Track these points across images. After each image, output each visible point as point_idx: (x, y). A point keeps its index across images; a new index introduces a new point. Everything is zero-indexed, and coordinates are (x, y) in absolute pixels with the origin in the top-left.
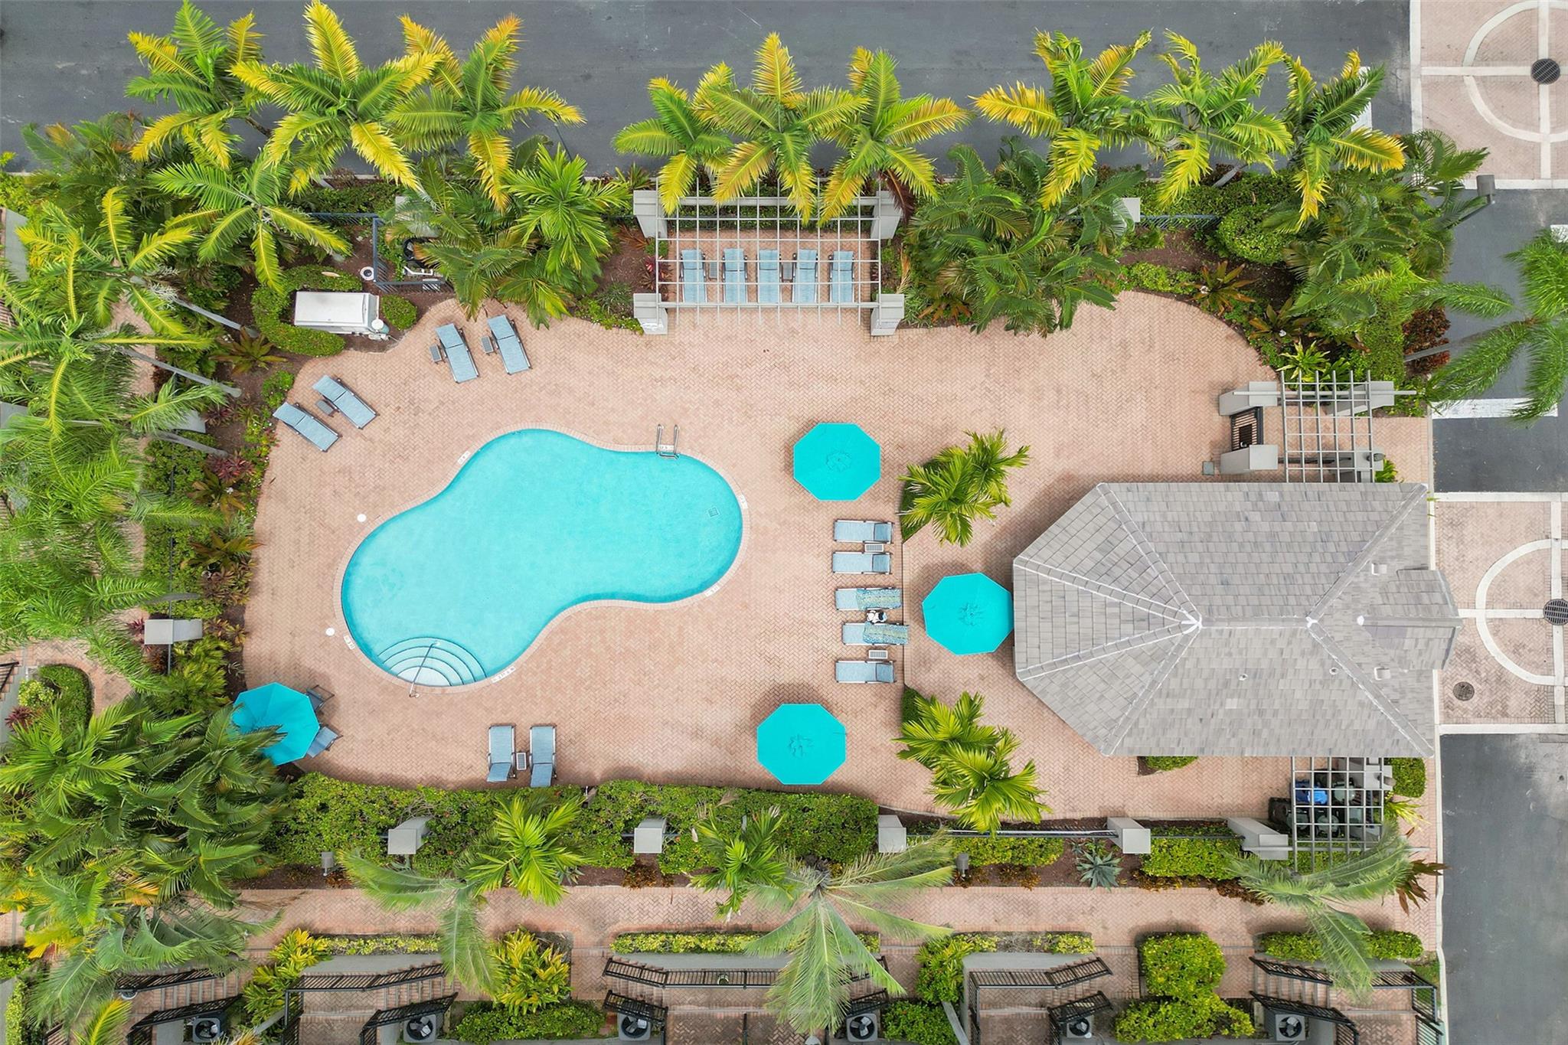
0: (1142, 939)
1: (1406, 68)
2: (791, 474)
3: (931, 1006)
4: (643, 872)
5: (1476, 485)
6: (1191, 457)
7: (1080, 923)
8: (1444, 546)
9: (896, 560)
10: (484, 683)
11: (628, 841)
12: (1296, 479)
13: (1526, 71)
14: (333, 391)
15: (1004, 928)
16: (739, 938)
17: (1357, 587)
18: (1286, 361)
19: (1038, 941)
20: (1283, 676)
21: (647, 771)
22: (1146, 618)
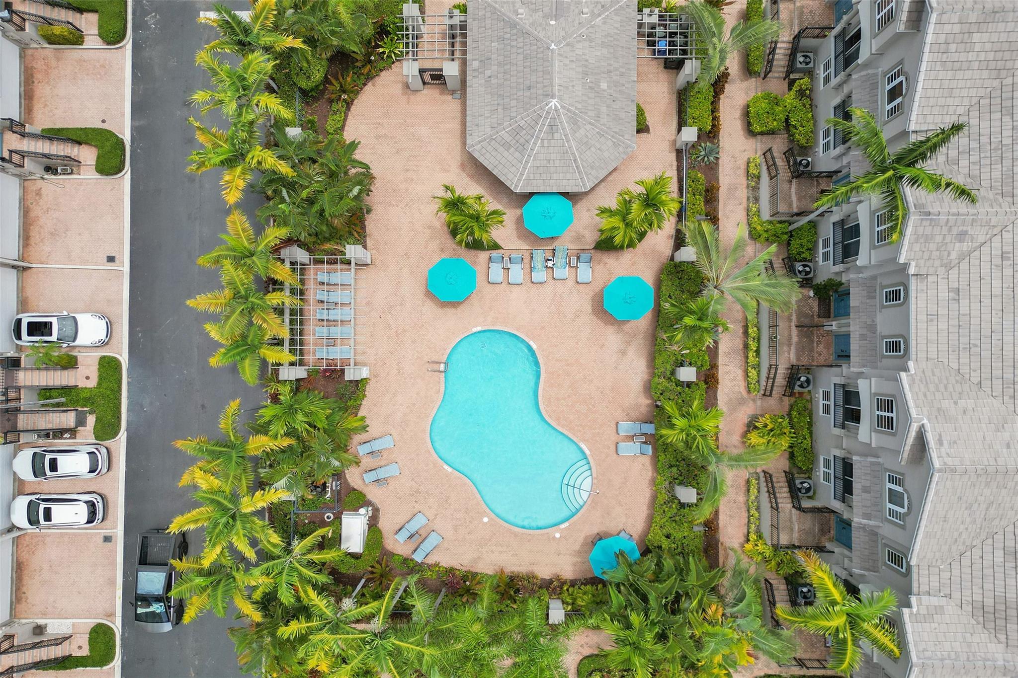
0: (750, 132)
2: (459, 304)
3: (791, 236)
4: (709, 378)
6: (451, 105)
7: (742, 163)
9: (514, 252)
10: (590, 459)
11: (689, 385)
12: (464, 53)
14: (402, 537)
15: (745, 201)
16: (750, 331)
17: (532, 24)
18: (389, 57)
19: (753, 184)
20: (587, 61)
21: (646, 377)
22: (551, 126)
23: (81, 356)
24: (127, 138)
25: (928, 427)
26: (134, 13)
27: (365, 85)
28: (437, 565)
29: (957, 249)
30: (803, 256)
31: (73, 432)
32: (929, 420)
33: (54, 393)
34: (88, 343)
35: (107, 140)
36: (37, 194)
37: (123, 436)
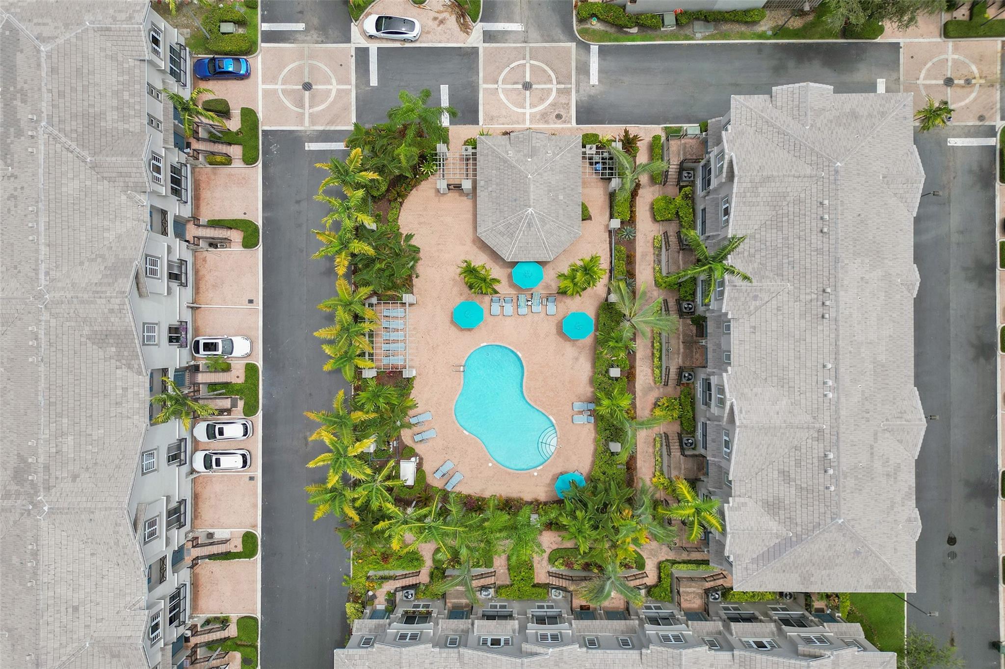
0: (655, 220)
1: (306, 131)
2: (472, 329)
3: (680, 286)
4: (630, 375)
5: (476, 112)
6: (467, 203)
7: (650, 239)
8: (501, 122)
9: (507, 296)
10: (556, 426)
11: (617, 379)
12: (475, 175)
13: (307, 93)
14: (438, 475)
15: (652, 263)
16: (655, 345)
17: (517, 161)
18: (427, 173)
19: (657, 252)
20: (550, 183)
21: (590, 374)
22: (529, 224)
23: (233, 363)
24: (260, 224)
25: (735, 403)
26: (263, 144)
27: (411, 190)
28: (460, 493)
29: (753, 304)
30: (687, 298)
31: (229, 411)
32: (736, 399)
33: (218, 387)
34: (240, 355)
35: (250, 227)
36: (203, 261)
37: (260, 413)
